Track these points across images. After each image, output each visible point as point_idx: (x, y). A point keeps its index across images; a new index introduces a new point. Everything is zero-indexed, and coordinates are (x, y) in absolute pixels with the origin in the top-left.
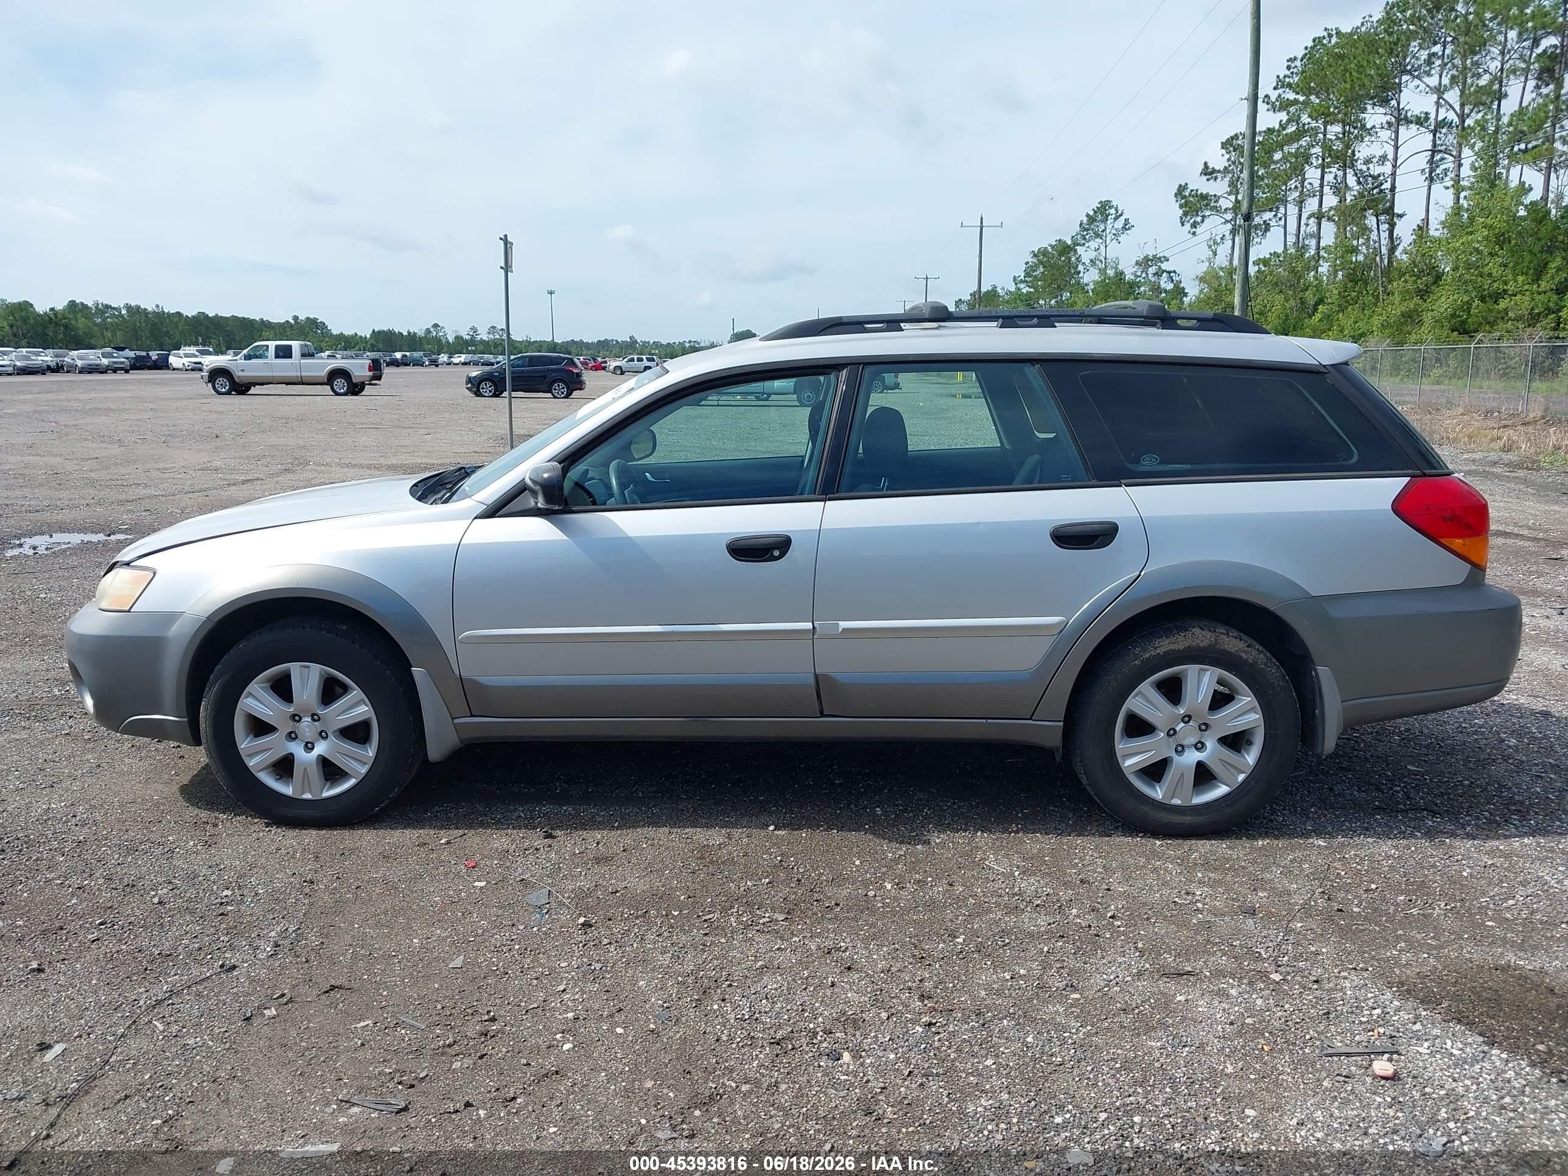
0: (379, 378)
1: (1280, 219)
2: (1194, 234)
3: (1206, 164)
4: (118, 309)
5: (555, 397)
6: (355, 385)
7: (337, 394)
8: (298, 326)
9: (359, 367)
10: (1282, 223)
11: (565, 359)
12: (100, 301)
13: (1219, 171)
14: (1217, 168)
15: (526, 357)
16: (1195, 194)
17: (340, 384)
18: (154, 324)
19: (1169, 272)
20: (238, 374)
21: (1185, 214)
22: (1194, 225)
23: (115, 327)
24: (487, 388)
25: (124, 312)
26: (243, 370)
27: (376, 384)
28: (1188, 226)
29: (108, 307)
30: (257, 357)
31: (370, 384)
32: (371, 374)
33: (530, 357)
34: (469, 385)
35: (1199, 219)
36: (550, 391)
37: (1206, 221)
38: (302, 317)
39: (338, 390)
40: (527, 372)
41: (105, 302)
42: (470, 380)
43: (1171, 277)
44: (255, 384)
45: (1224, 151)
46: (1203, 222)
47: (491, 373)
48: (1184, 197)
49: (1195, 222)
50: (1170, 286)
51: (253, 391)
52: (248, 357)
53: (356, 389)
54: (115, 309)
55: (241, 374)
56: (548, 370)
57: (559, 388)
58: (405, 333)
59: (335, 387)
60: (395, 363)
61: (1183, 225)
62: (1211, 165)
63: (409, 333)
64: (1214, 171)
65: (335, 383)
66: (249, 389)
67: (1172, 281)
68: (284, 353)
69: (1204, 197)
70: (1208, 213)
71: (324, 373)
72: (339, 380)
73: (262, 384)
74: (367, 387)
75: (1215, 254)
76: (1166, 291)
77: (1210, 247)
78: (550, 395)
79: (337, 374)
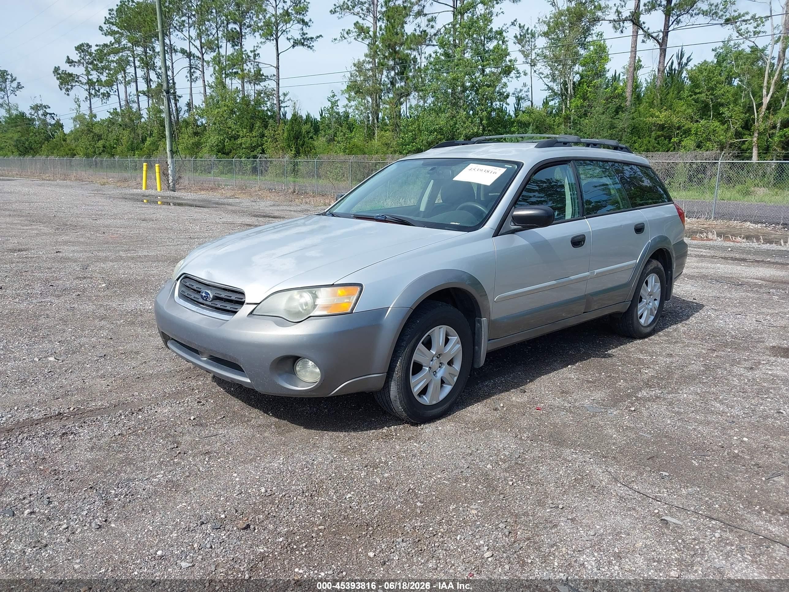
1: (115, 91)
2: (68, 95)
3: (68, 57)
10: (117, 93)
13: (76, 62)
14: (74, 60)
16: (64, 72)
19: (51, 114)
21: (61, 84)
22: (67, 90)
28: (64, 90)
35: (70, 87)
37: (74, 88)
43: (53, 117)
45: (77, 52)
46: (72, 88)
48: (59, 74)
49: (67, 88)
50: (53, 122)
61: (61, 90)
62: (71, 58)
64: (73, 62)
67: (54, 119)
69: (71, 75)
70: (74, 84)
75: (79, 106)
76: (51, 125)
77: (76, 102)
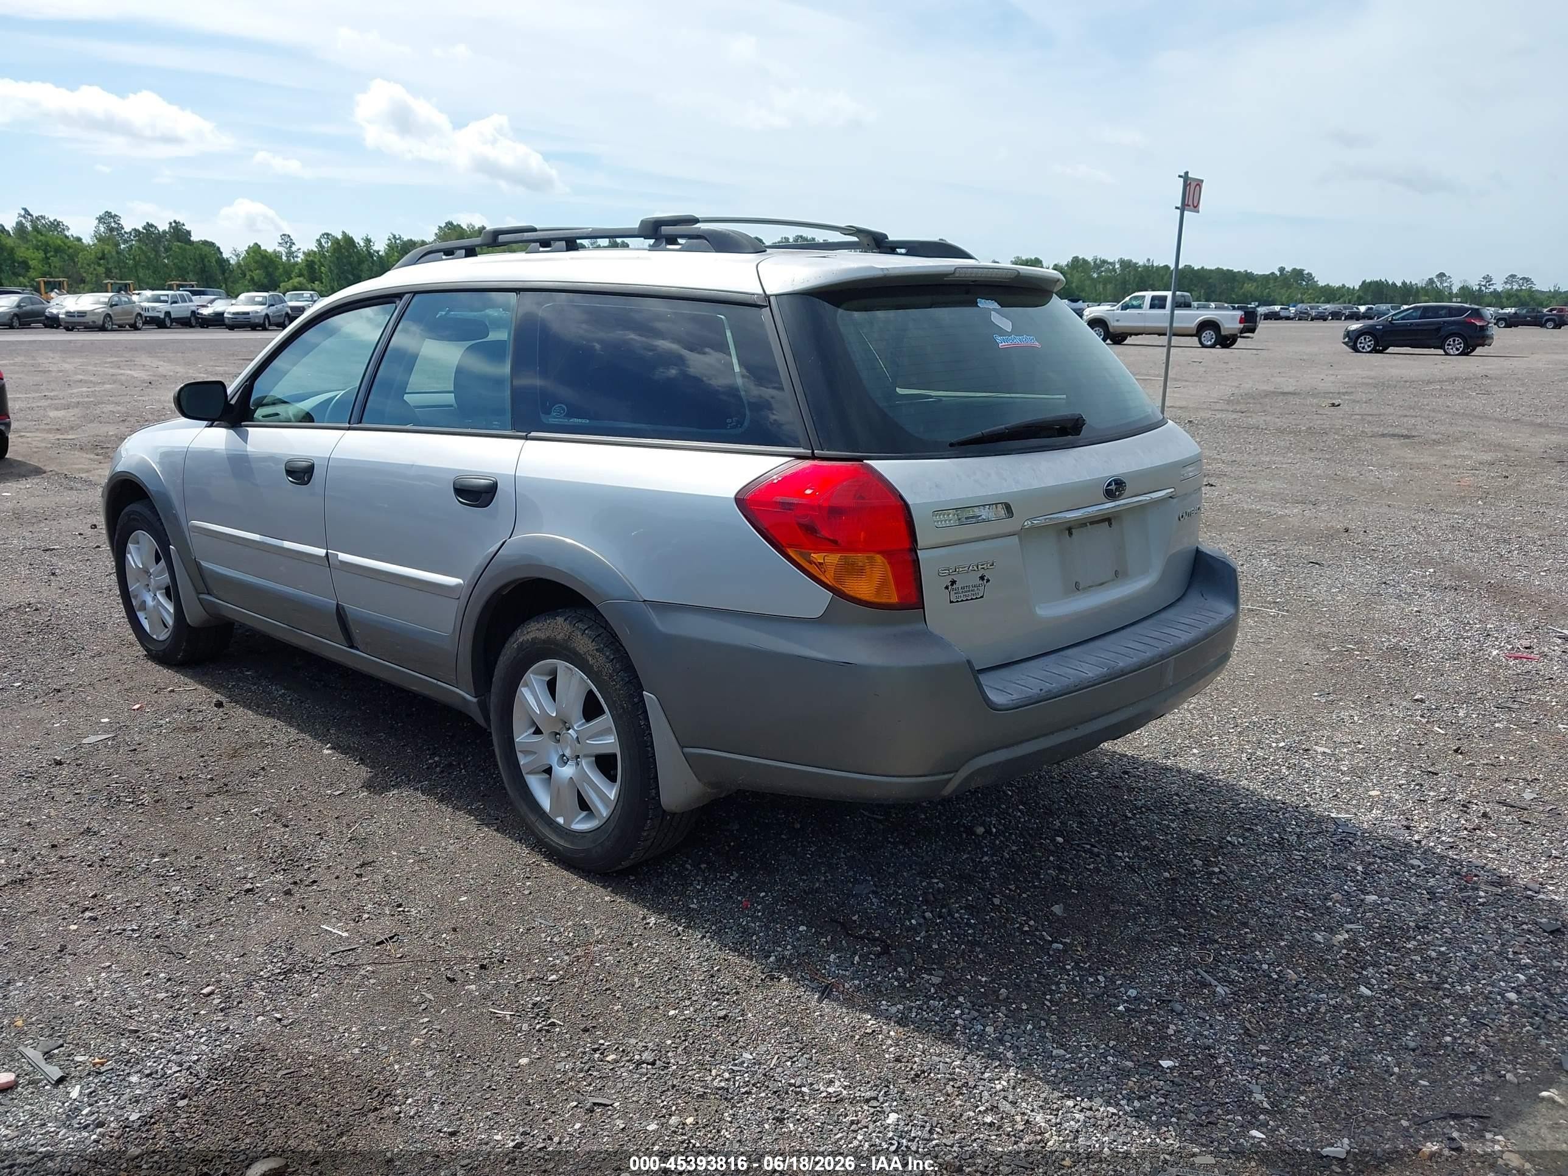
0: (1253, 330)
4: (1113, 264)
5: (1447, 354)
6: (1226, 338)
7: (1204, 346)
8: (1282, 277)
9: (1229, 318)
11: (1467, 309)
12: (1099, 257)
15: (1420, 307)
17: (1208, 336)
18: (1142, 278)
20: (1113, 324)
23: (1106, 281)
24: (1366, 342)
25: (1117, 266)
26: (1118, 321)
27: (1248, 337)
29: (1104, 262)
30: (1134, 307)
31: (1241, 337)
32: (1242, 326)
33: (1425, 308)
34: (1347, 340)
36: (1442, 347)
38: (1289, 269)
39: (1205, 343)
40: (1418, 325)
41: (1103, 258)
42: (1348, 334)
44: (1131, 335)
47: (1373, 327)
51: (1129, 341)
52: (1125, 307)
53: (1226, 341)
54: (1110, 263)
55: (1116, 324)
56: (1444, 322)
57: (1455, 344)
58: (1399, 284)
59: (1203, 339)
60: (1268, 317)
63: (1404, 283)
65: (1204, 335)
66: (1125, 339)
68: (1158, 303)
71: (1193, 324)
72: (1208, 332)
73: (1136, 334)
74: (1239, 339)
78: (1441, 352)
79: (1208, 325)
